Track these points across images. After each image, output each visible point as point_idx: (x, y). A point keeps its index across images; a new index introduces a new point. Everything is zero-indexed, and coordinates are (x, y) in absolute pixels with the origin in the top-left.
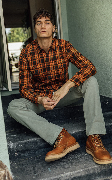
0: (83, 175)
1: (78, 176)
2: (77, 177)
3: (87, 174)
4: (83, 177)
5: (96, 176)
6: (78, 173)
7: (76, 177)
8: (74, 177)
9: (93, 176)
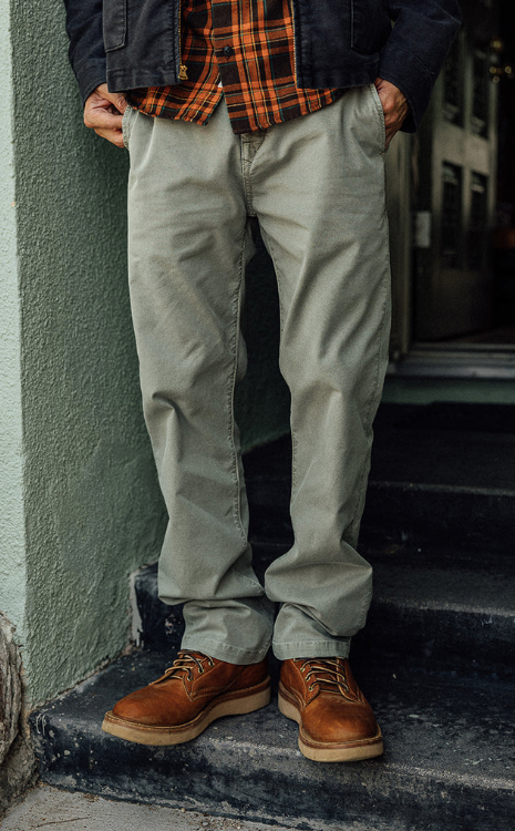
0: (305, 779)
1: (282, 775)
2: (275, 777)
3: (324, 783)
4: (305, 788)
5: (368, 808)
6: (280, 758)
7: (272, 773)
8: (263, 771)
9: (352, 802)
